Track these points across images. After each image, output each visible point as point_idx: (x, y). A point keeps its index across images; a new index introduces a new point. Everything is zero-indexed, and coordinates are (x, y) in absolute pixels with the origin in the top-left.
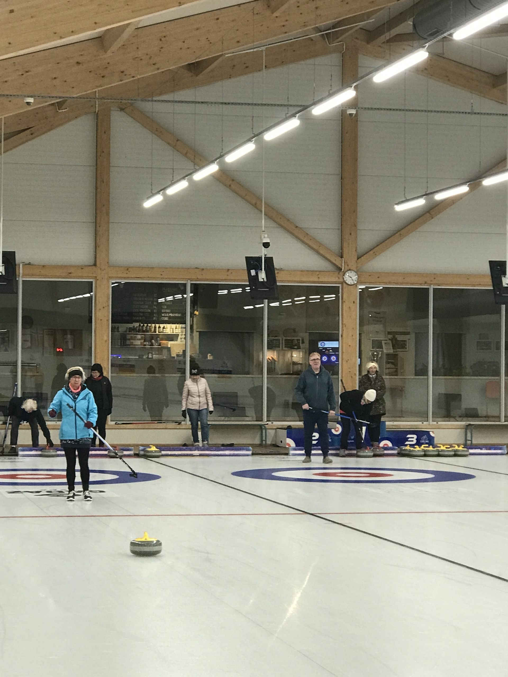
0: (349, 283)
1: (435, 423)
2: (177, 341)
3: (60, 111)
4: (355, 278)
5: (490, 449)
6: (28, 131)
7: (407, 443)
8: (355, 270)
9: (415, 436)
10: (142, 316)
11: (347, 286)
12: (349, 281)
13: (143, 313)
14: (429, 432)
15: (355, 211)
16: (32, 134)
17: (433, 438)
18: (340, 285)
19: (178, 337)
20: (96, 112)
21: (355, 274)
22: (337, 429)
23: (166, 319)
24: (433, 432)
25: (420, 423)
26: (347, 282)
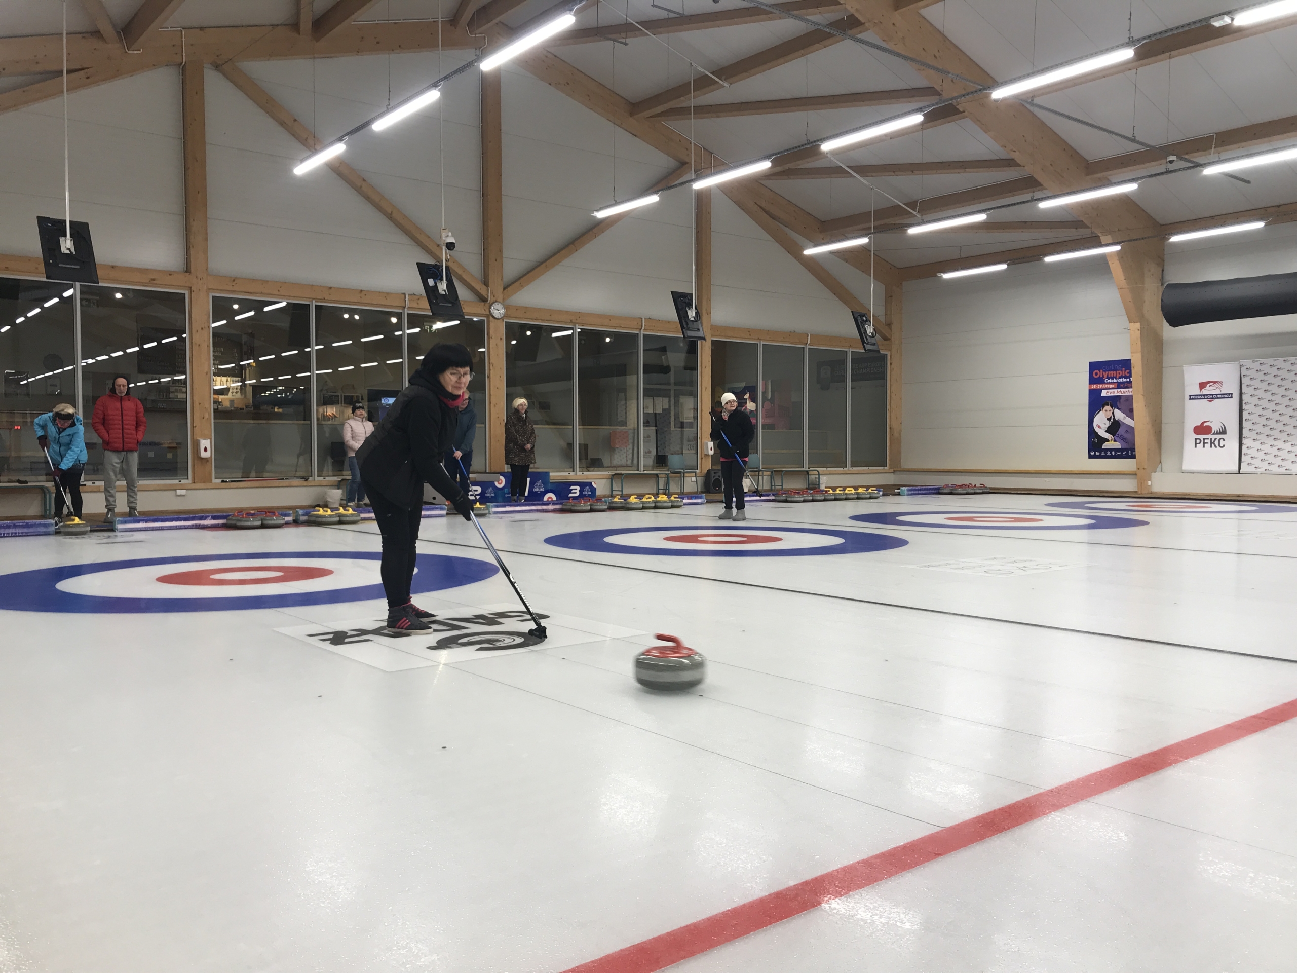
0: (496, 317)
1: (581, 473)
2: (227, 395)
3: (129, 52)
4: (502, 311)
5: (691, 498)
6: (82, 72)
7: (571, 495)
8: (501, 301)
9: (578, 488)
11: (493, 319)
12: (496, 314)
14: (591, 483)
15: (500, 234)
16: (88, 78)
17: (595, 489)
19: (229, 391)
20: (183, 62)
21: (502, 306)
22: (500, 482)
24: (595, 483)
25: (567, 474)
26: (494, 315)
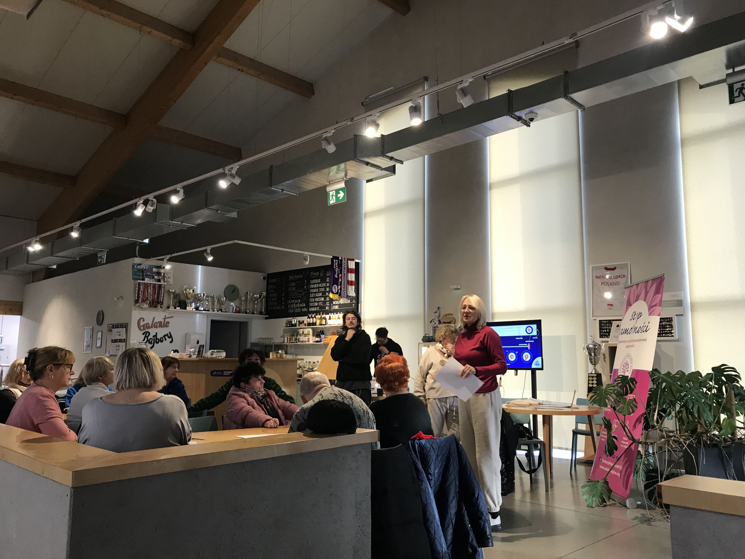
10: (316, 307)
13: (318, 302)
23: (337, 307)
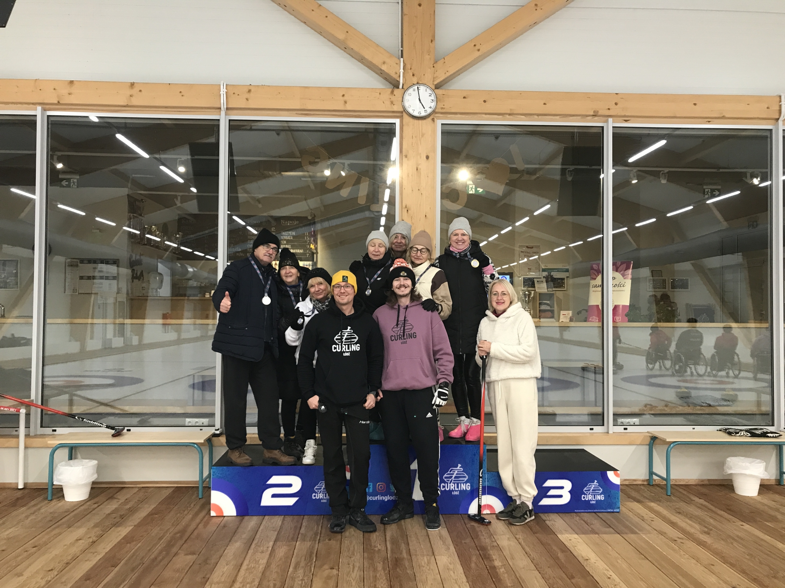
0: (416, 114)
4: (429, 101)
8: (431, 84)
11: (411, 120)
12: (414, 108)
18: (397, 121)
21: (430, 92)
25: (587, 429)
26: (411, 111)
